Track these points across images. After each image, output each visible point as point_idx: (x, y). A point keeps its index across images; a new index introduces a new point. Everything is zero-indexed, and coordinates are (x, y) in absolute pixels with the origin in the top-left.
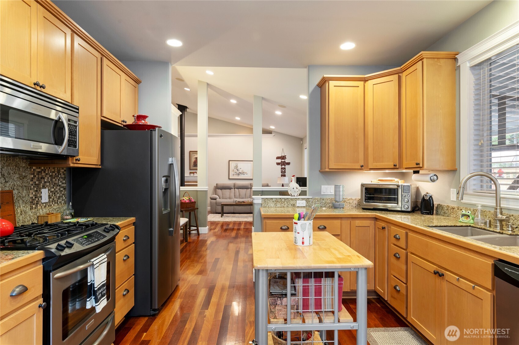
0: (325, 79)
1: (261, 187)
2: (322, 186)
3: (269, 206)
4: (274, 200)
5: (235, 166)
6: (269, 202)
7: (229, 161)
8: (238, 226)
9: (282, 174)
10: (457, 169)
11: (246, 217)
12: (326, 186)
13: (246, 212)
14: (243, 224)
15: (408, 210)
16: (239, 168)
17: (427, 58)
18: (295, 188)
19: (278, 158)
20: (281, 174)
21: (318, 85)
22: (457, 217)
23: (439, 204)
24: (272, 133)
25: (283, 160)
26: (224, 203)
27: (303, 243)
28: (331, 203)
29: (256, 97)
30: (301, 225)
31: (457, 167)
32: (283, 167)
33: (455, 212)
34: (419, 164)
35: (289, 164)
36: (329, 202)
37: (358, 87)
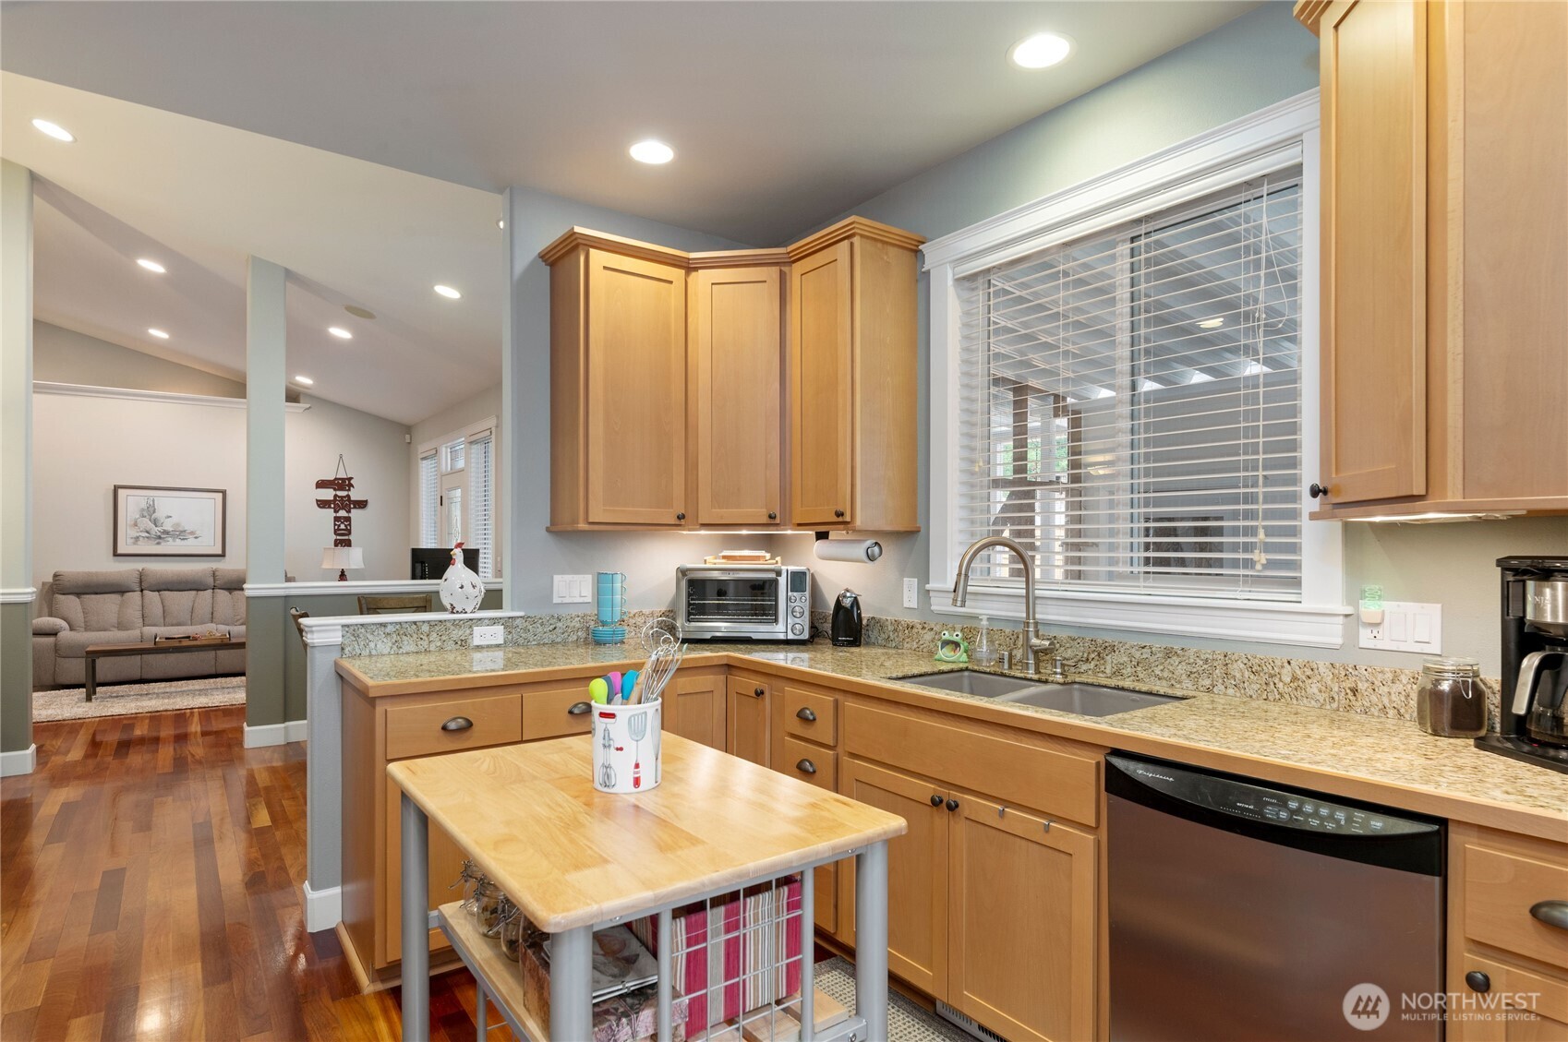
0: (576, 239)
1: (282, 583)
2: (557, 578)
3: (374, 652)
4: (390, 629)
5: (144, 505)
6: (370, 637)
7: (116, 488)
8: (175, 728)
9: (338, 537)
10: (919, 527)
11: (202, 692)
12: (568, 577)
13: (196, 674)
14: (196, 718)
15: (801, 637)
16: (160, 514)
17: (862, 236)
18: (468, 588)
19: (322, 484)
20: (335, 537)
21: (543, 256)
22: (920, 649)
23: (873, 618)
24: (302, 398)
25: (341, 493)
26: (97, 644)
27: (637, 782)
28: (582, 628)
29: (258, 263)
30: (630, 719)
31: (920, 523)
32: (342, 513)
33: (915, 636)
34: (842, 514)
35: (362, 504)
36: (578, 625)
37: (671, 282)
